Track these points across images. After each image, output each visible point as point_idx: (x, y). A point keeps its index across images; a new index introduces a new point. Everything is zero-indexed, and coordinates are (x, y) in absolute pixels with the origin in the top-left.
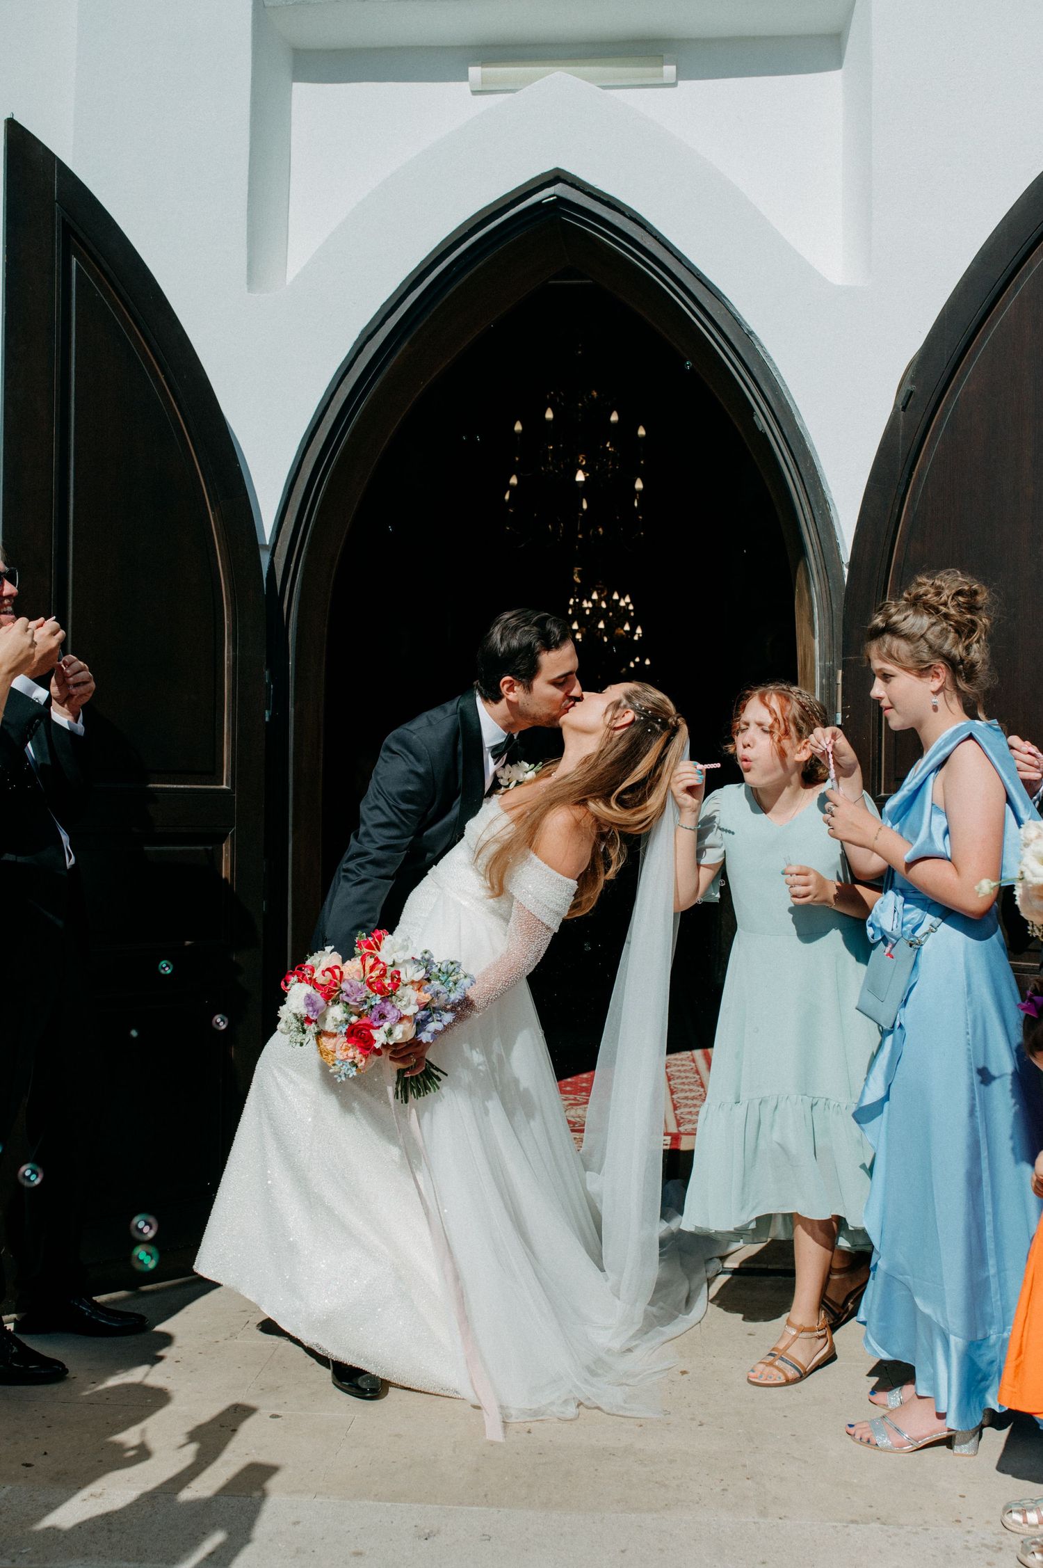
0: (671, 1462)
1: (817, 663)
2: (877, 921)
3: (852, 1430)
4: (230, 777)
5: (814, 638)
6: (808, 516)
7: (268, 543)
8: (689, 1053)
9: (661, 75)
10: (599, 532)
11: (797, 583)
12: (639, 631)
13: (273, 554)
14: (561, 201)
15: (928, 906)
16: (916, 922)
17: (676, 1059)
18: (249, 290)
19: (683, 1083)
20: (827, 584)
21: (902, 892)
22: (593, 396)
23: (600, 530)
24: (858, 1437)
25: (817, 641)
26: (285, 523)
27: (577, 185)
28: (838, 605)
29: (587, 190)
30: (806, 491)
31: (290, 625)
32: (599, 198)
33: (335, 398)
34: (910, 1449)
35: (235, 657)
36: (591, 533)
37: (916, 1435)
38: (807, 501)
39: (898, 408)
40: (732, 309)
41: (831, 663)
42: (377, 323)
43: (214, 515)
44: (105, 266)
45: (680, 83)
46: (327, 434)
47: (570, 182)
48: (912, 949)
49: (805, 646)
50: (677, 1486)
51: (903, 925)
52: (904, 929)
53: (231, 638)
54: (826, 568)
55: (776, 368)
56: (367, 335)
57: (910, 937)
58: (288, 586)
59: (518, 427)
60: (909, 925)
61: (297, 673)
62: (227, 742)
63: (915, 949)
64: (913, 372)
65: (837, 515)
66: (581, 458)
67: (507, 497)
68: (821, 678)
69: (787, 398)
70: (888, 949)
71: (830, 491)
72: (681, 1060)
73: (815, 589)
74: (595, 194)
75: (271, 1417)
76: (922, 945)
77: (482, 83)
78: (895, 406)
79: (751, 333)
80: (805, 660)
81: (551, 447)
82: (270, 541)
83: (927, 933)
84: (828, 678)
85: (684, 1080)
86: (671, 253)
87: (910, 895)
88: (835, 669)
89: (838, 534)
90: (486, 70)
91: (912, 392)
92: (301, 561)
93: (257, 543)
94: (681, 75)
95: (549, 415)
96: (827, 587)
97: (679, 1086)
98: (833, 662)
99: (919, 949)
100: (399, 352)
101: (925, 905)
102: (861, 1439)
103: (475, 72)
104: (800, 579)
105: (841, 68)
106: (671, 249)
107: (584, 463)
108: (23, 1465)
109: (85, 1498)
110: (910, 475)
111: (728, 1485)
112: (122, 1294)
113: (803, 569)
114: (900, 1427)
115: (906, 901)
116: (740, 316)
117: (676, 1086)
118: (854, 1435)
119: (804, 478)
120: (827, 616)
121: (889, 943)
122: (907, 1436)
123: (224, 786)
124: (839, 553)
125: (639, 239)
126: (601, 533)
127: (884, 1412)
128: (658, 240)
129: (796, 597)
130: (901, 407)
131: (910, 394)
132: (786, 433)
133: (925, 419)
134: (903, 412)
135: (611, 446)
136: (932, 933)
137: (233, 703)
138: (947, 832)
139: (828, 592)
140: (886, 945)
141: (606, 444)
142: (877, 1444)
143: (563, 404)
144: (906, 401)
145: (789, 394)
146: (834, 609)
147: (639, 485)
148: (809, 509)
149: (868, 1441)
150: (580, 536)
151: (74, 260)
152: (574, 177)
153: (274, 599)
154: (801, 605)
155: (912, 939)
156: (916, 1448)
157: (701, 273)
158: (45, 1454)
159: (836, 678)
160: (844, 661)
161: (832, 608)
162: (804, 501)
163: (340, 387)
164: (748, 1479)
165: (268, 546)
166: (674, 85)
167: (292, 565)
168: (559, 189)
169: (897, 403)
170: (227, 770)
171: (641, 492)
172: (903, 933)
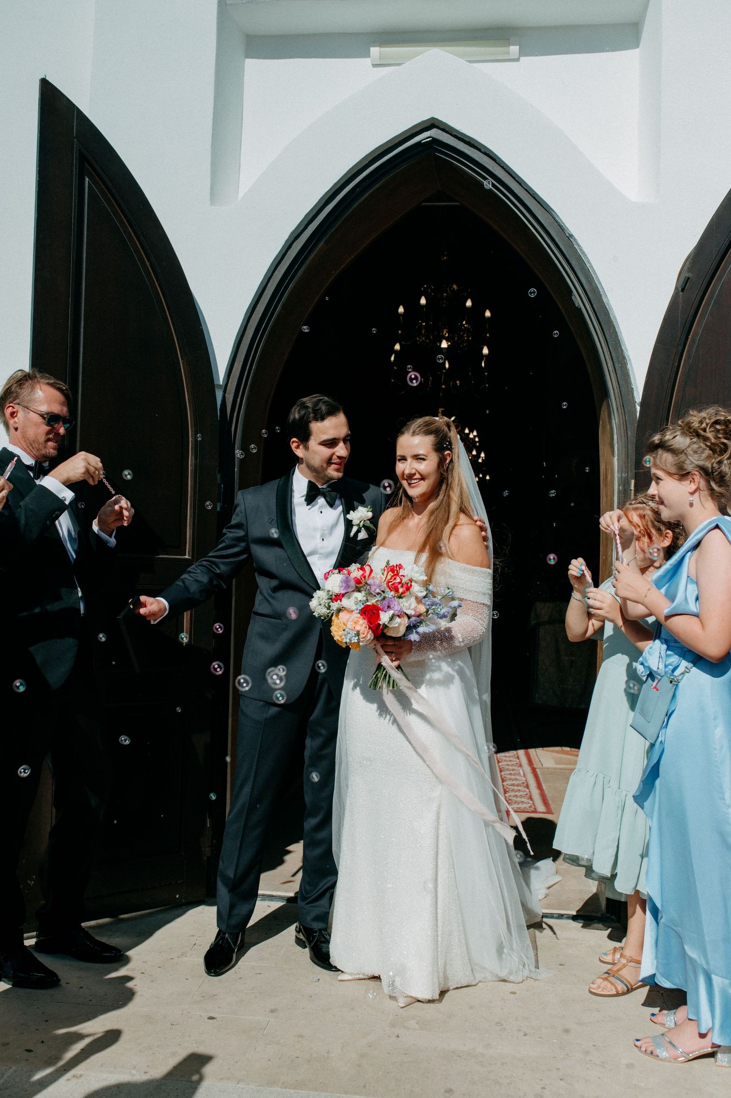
0: (503, 1064)
1: (616, 475)
2: (646, 661)
3: (638, 1043)
4: (191, 550)
5: (613, 456)
6: (611, 369)
7: (221, 383)
8: (515, 752)
9: (509, 53)
10: (457, 384)
11: (601, 417)
12: (483, 455)
13: (225, 391)
14: (435, 141)
15: (684, 653)
16: (675, 664)
17: (506, 756)
18: (212, 204)
19: (511, 774)
20: (624, 417)
21: (666, 642)
22: (454, 289)
23: (458, 382)
24: (643, 1049)
25: (616, 458)
26: (234, 369)
27: (447, 130)
28: (632, 433)
29: (454, 134)
30: (609, 350)
31: (236, 442)
32: (463, 139)
33: (271, 281)
34: (683, 1060)
35: (196, 464)
36: (451, 385)
37: (687, 1050)
38: (610, 358)
39: (679, 290)
40: (557, 219)
41: (626, 475)
42: (302, 227)
43: (183, 363)
44: (109, 184)
45: (521, 58)
46: (265, 306)
47: (442, 127)
48: (672, 685)
49: (606, 463)
50: (508, 1084)
51: (666, 666)
52: (667, 669)
53: (194, 450)
54: (623, 406)
55: (589, 261)
56: (295, 236)
57: (670, 676)
58: (235, 414)
59: (401, 310)
60: (670, 667)
61: (240, 478)
62: (189, 525)
63: (674, 685)
64: (690, 263)
65: (632, 368)
66: (445, 332)
67: (392, 359)
68: (619, 485)
69: (597, 283)
70: (655, 684)
71: (627, 350)
72: (509, 757)
73: (615, 422)
74: (459, 136)
75: (208, 1018)
76: (679, 682)
77: (380, 59)
78: (676, 288)
79: (571, 236)
80: (606, 473)
81: (424, 324)
82: (223, 382)
83: (683, 673)
84: (624, 486)
85: (511, 772)
86: (514, 178)
87: (672, 644)
88: (629, 478)
89: (633, 382)
90: (384, 49)
91: (689, 278)
92: (245, 397)
93: (214, 382)
94: (523, 53)
95: (423, 301)
96: (624, 420)
97: (508, 776)
98: (628, 474)
99: (677, 685)
100: (317, 249)
101: (682, 652)
102: (646, 1051)
103: (375, 51)
104: (604, 414)
105: (638, 47)
106: (513, 175)
107: (447, 335)
108: (26, 1050)
109: (69, 1078)
110: (687, 338)
111: (546, 1084)
112: (106, 920)
113: (606, 407)
114: (674, 1043)
115: (668, 649)
116: (563, 223)
117: (505, 776)
118: (640, 1048)
119: (609, 341)
120: (623, 440)
121: (656, 679)
122: (681, 1050)
123: (187, 557)
124: (633, 395)
125: (491, 169)
126: (458, 384)
127: (664, 1030)
128: (505, 169)
129: (600, 428)
130: (680, 289)
131: (688, 279)
132: (596, 309)
133: (698, 298)
134: (681, 293)
135: (466, 323)
136: (687, 673)
137: (194, 497)
138: (697, 599)
139: (625, 423)
140: (653, 681)
141: (463, 322)
142: (658, 1056)
143: (433, 294)
144: (684, 285)
145: (599, 280)
146: (629, 436)
147: (485, 351)
148: (612, 363)
149: (652, 1053)
150: (443, 387)
151: (87, 179)
152: (445, 124)
153: (225, 423)
154: (603, 433)
155: (672, 677)
156: (687, 1060)
157: (536, 193)
158: (43, 1042)
159: (630, 485)
160: (636, 473)
161: (627, 435)
162: (608, 357)
163: (275, 273)
164: (561, 1080)
165: (221, 385)
166: (517, 60)
167: (239, 400)
168: (434, 133)
169: (678, 286)
170: (189, 545)
171: (486, 356)
172: (666, 673)
